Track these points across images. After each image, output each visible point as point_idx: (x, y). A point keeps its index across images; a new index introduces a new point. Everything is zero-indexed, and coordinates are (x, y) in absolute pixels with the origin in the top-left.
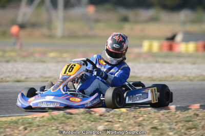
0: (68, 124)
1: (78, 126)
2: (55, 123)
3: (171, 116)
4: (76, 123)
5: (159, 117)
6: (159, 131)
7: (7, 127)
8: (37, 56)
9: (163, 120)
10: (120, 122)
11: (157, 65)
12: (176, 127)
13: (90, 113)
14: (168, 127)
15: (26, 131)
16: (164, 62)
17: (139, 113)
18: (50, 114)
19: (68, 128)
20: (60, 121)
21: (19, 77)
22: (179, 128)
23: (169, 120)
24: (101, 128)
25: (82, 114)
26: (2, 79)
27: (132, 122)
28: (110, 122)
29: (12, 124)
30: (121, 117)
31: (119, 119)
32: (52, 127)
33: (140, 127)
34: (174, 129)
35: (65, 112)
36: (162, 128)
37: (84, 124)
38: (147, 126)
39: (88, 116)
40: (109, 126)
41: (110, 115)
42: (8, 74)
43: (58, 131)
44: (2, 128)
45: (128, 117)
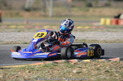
0: (55, 69)
1: (61, 71)
2: (47, 69)
3: (117, 64)
4: (60, 68)
5: (110, 65)
6: (110, 73)
7: (19, 71)
8: (37, 28)
9: (112, 66)
10: (86, 68)
11: (109, 33)
12: (120, 71)
13: (68, 63)
14: (115, 70)
15: (30, 74)
16: (113, 32)
17: (98, 62)
18: (44, 63)
19: (55, 72)
20: (50, 67)
21: (26, 40)
22: (122, 71)
23: (115, 67)
24: (75, 71)
25: (64, 63)
26: (16, 42)
27: (93, 67)
28: (80, 68)
29: (21, 69)
30: (87, 65)
31: (85, 66)
32: (46, 71)
33: (98, 71)
34: (119, 72)
35: (53, 62)
36: (112, 71)
37: (65, 69)
38: (102, 70)
39: (67, 64)
40: (80, 70)
41: (80, 64)
42: (20, 39)
43: (49, 73)
44: (16, 71)
45: (91, 65)
